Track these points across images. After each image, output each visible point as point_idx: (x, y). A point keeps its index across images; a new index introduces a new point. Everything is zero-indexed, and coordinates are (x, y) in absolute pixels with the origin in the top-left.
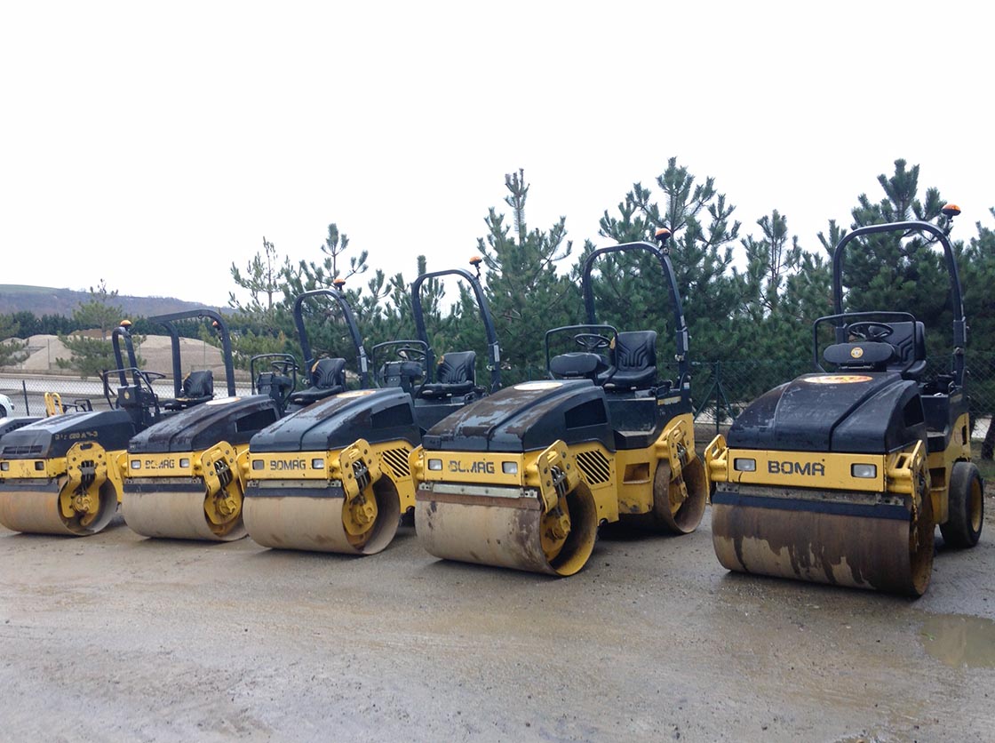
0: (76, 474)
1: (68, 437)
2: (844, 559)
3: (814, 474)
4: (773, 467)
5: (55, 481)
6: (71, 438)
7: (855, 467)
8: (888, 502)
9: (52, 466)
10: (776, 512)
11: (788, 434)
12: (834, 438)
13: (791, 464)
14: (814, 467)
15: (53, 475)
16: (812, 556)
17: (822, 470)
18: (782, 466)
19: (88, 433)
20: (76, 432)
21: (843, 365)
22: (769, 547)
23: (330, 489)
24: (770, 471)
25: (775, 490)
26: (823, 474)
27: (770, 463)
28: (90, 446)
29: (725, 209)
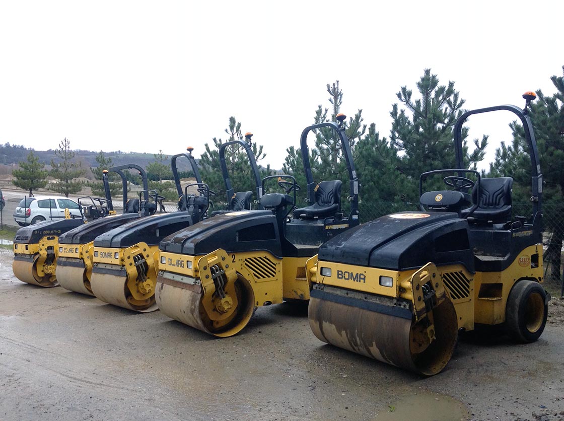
0: (44, 253)
1: (42, 233)
2: (374, 343)
3: (360, 281)
4: (340, 275)
5: (33, 256)
6: (44, 233)
7: (382, 278)
8: (400, 305)
9: (33, 248)
10: (341, 306)
11: (348, 253)
12: (372, 257)
13: (349, 273)
14: (360, 276)
15: (32, 253)
16: (358, 339)
17: (364, 279)
18: (344, 274)
19: (55, 231)
20: (47, 230)
21: (430, 206)
22: (335, 330)
23: (120, 271)
24: (338, 277)
25: (342, 290)
26: (364, 282)
27: (338, 271)
28: (53, 238)
29: (458, 102)
